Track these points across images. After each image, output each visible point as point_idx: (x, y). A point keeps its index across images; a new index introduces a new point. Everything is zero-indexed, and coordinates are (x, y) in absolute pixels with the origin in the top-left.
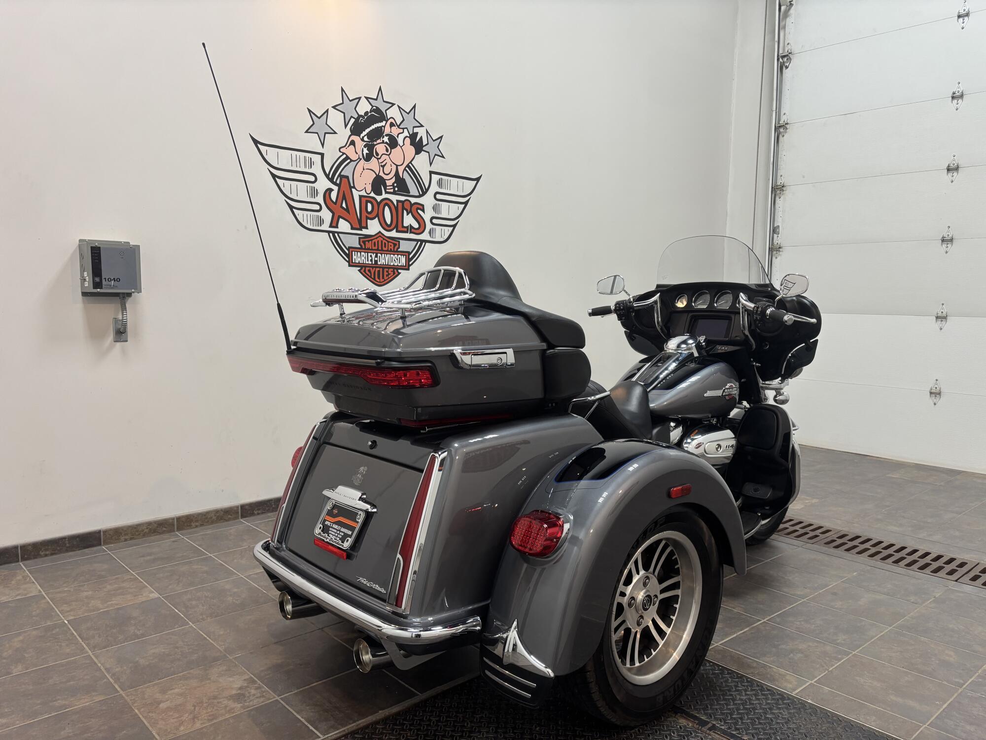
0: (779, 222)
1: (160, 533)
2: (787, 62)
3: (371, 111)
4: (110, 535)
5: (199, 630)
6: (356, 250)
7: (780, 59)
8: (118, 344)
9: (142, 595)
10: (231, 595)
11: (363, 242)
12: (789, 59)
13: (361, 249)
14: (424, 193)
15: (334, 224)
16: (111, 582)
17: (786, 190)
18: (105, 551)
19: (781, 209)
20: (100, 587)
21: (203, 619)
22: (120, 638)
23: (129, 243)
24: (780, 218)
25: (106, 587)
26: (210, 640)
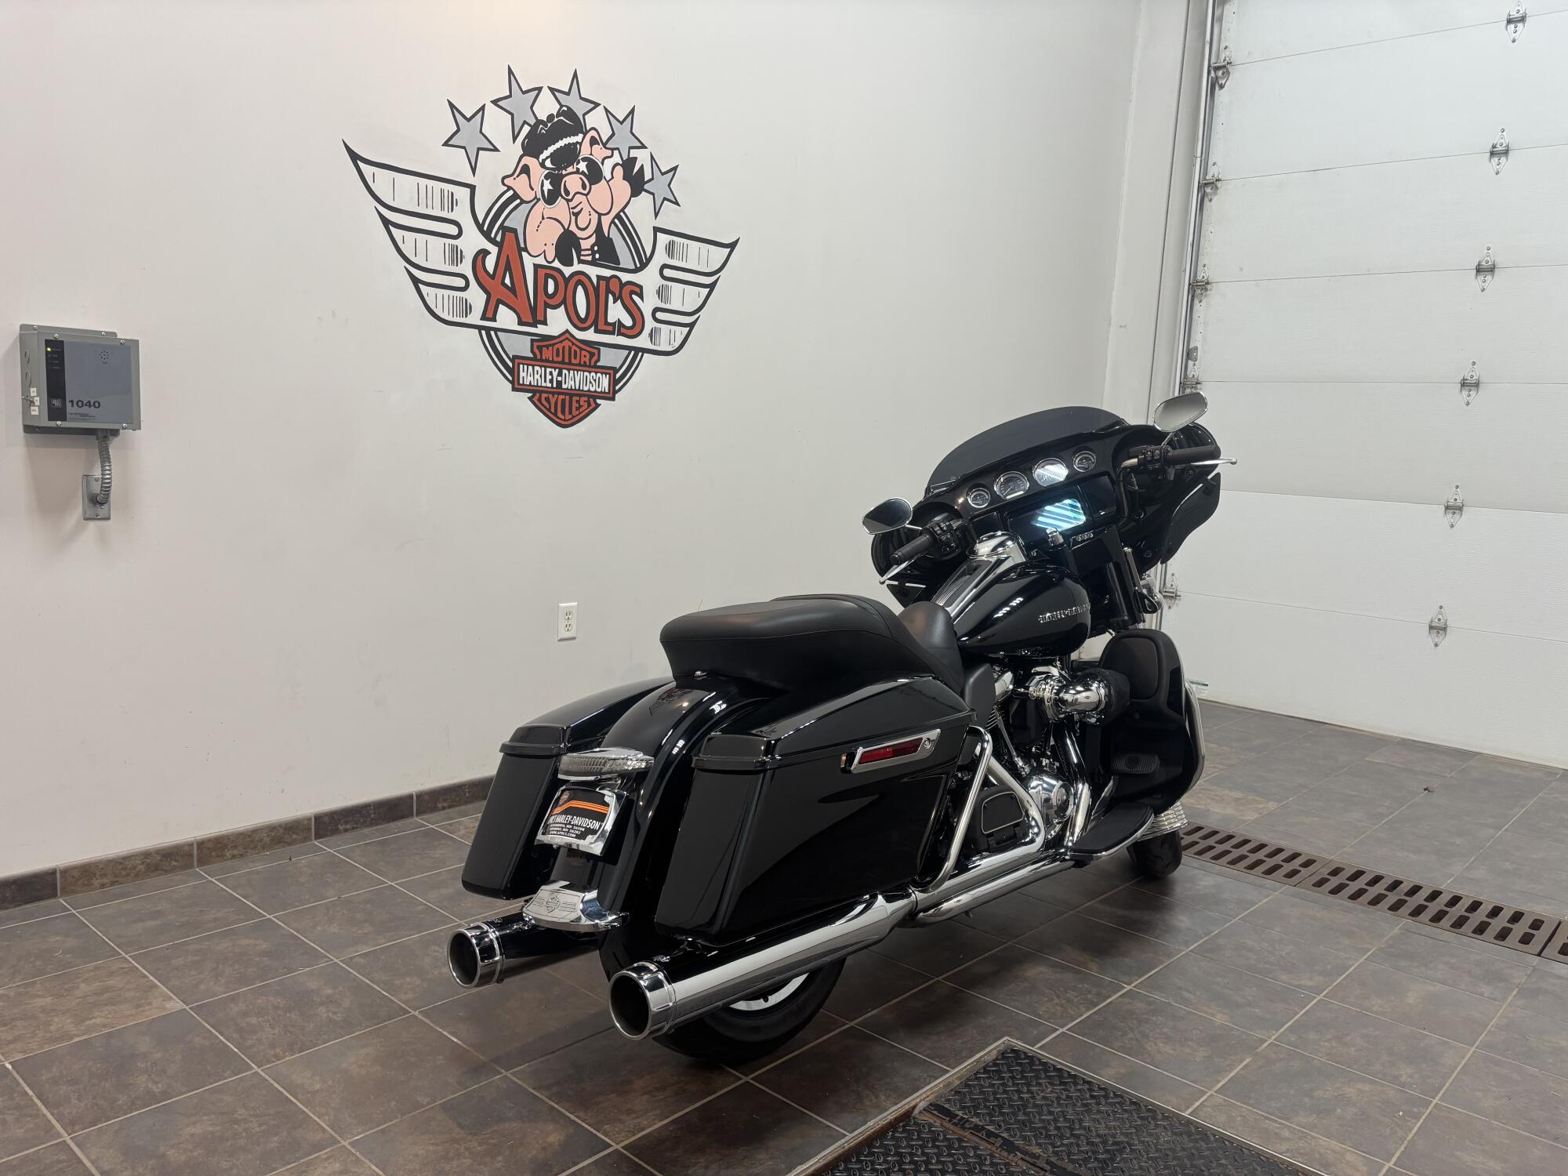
0: (1197, 341)
1: (166, 872)
2: (1223, 78)
3: (559, 114)
4: (73, 877)
5: (272, 1082)
6: (525, 362)
7: (1212, 72)
8: (92, 524)
9: (150, 1004)
10: (322, 1004)
11: (538, 347)
12: (1227, 73)
13: (533, 361)
14: (644, 266)
15: (489, 314)
16: (88, 975)
17: (1211, 290)
18: (66, 909)
19: (1201, 320)
20: (66, 987)
21: (277, 1057)
22: (121, 1102)
23: (115, 334)
24: (1200, 335)
25: (78, 988)
26: (298, 1104)
